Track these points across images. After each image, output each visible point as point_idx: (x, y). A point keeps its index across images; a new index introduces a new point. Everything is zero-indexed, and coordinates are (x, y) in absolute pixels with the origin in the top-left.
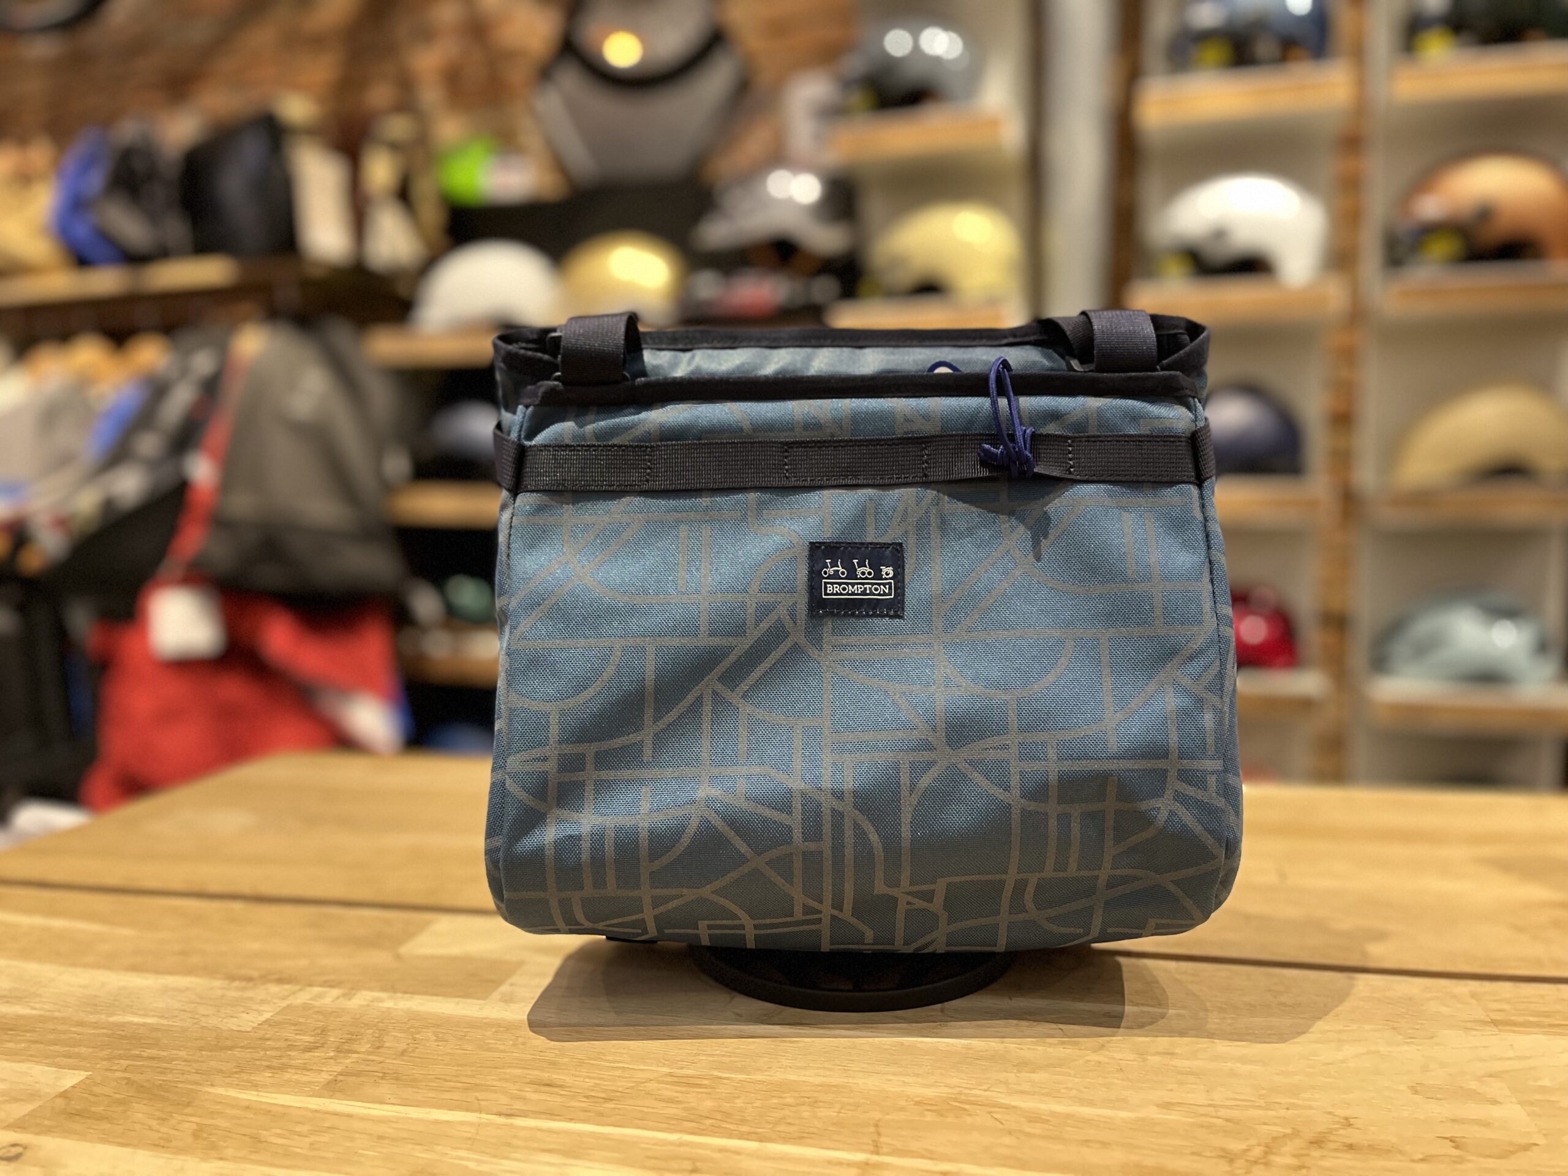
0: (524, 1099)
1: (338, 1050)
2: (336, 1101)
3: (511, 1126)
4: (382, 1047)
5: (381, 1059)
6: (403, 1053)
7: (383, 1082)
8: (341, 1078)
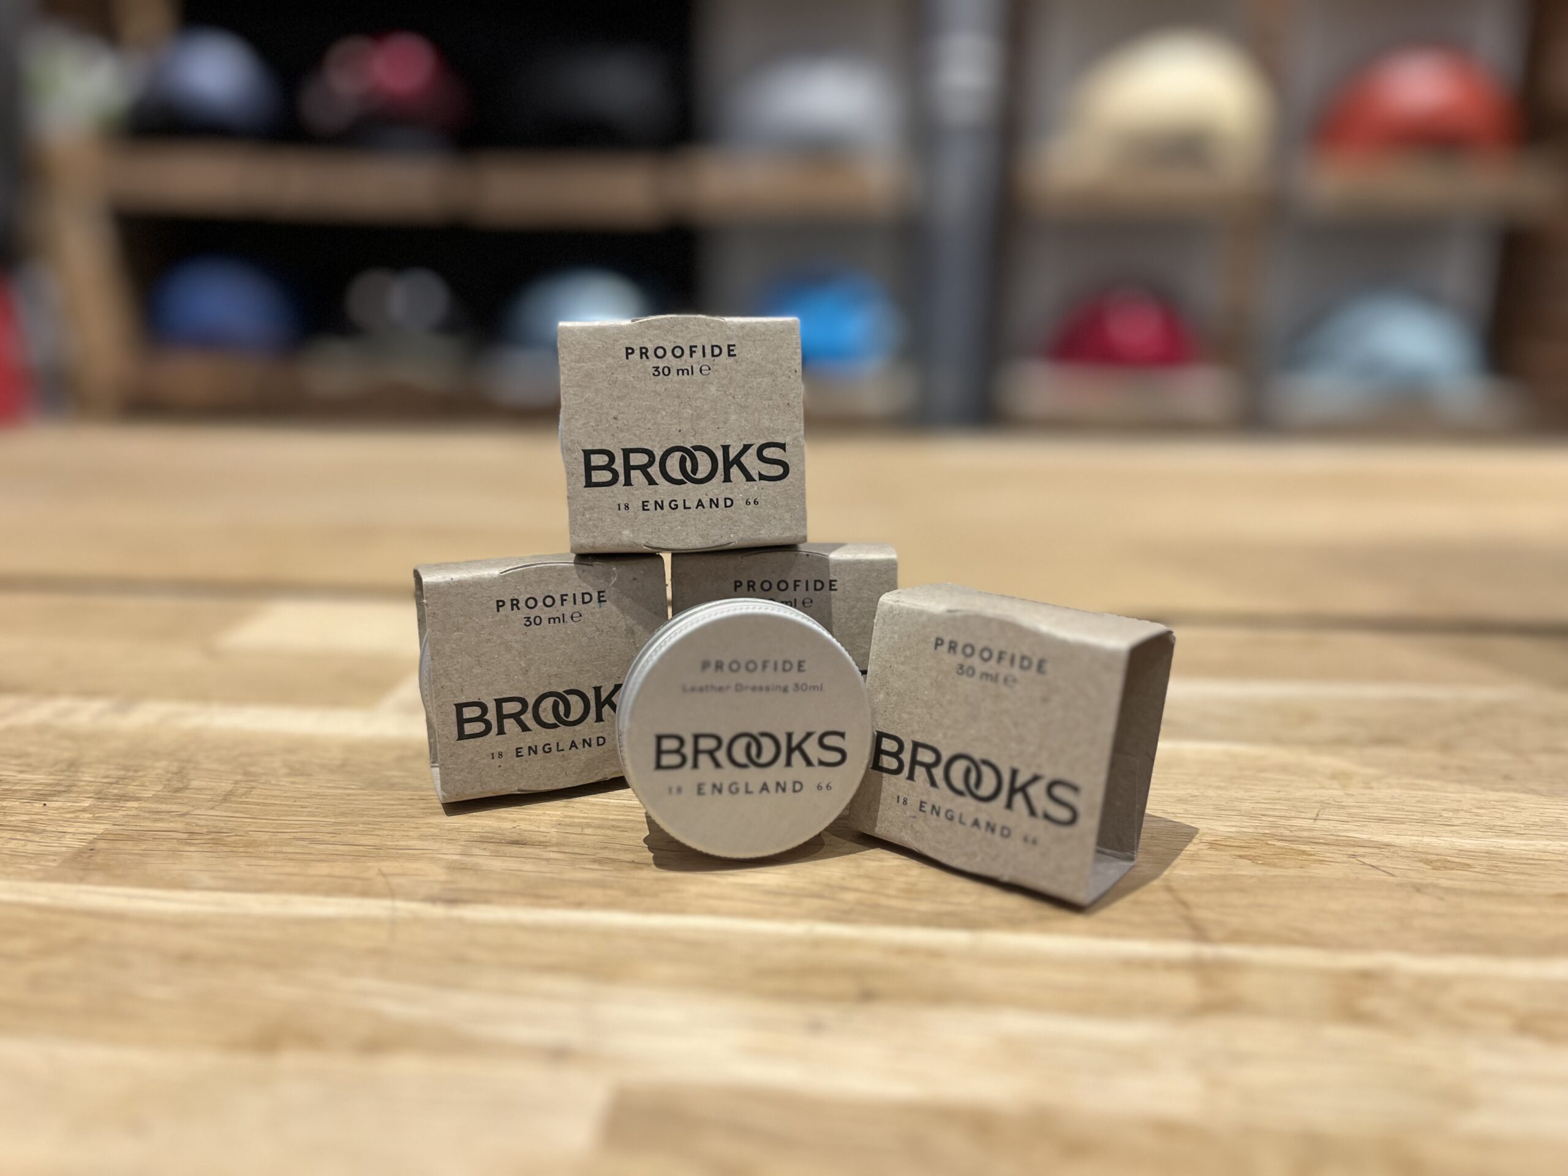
0: (475, 870)
1: (100, 796)
2: (91, 888)
3: (461, 922)
4: (186, 788)
5: (185, 809)
6: (227, 797)
7: (187, 848)
8: (101, 845)
